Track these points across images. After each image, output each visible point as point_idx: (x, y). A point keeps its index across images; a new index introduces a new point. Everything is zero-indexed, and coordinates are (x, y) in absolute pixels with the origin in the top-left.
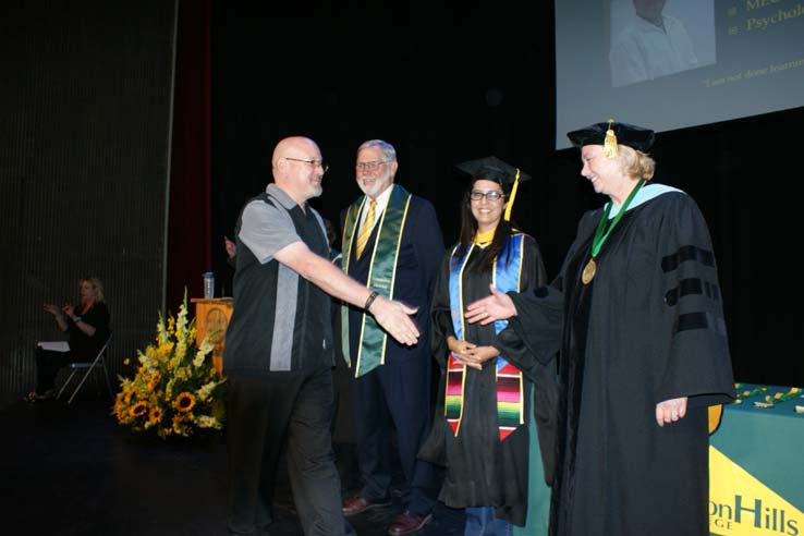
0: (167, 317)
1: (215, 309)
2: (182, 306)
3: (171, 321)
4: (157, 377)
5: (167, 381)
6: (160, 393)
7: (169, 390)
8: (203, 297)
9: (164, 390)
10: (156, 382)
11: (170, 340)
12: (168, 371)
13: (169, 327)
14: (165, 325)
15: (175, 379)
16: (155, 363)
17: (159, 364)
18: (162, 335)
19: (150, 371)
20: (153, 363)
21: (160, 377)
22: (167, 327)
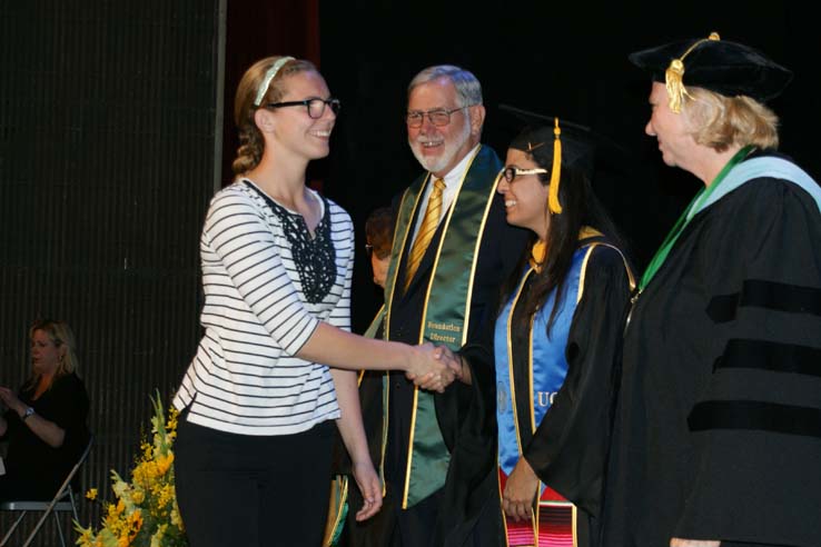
4: (136, 524)
10: (132, 533)
11: (172, 449)
12: (160, 511)
13: (170, 423)
14: (163, 420)
15: (165, 526)
16: (136, 495)
17: (146, 498)
18: (157, 440)
19: (131, 513)
20: (132, 495)
21: (141, 523)
22: (166, 424)
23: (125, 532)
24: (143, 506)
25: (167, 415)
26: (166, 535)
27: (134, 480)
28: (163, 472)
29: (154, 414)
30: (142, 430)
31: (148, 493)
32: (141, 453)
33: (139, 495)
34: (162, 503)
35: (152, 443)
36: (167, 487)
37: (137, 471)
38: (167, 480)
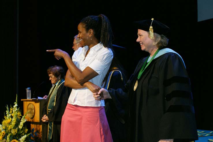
0: (9, 108)
1: (30, 104)
2: (15, 103)
3: (11, 109)
4: (4, 134)
5: (8, 135)
6: (5, 140)
7: (8, 139)
8: (26, 98)
9: (6, 139)
10: (3, 136)
11: (11, 117)
12: (9, 131)
13: (10, 112)
14: (9, 111)
15: (10, 134)
16: (3, 127)
17: (6, 128)
18: (8, 116)
19: (2, 131)
20: (2, 127)
21: (5, 133)
22: (9, 112)
23: (1, 135)
24: (5, 129)
25: (9, 110)
26: (11, 136)
27: (3, 124)
28: (9, 122)
29: (6, 110)
30: (4, 113)
31: (6, 127)
32: (4, 119)
33: (4, 127)
34: (9, 129)
35: (6, 116)
36: (10, 125)
37: (3, 122)
38: (10, 124)
